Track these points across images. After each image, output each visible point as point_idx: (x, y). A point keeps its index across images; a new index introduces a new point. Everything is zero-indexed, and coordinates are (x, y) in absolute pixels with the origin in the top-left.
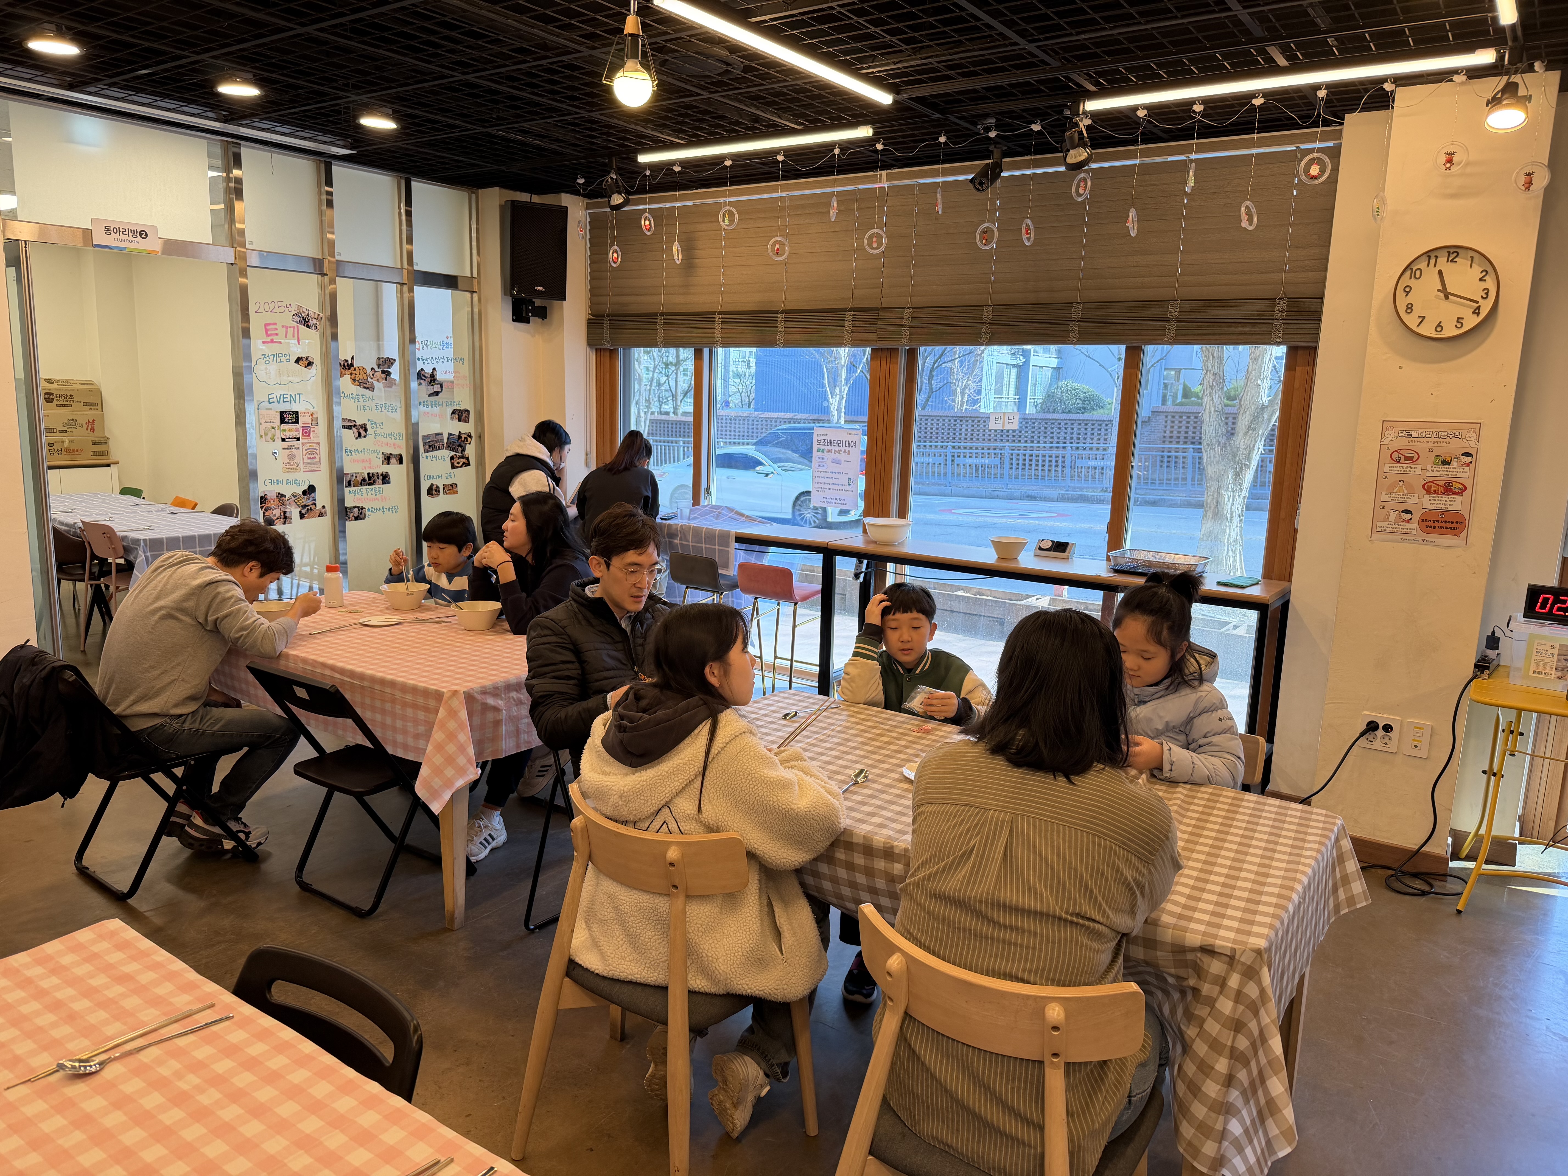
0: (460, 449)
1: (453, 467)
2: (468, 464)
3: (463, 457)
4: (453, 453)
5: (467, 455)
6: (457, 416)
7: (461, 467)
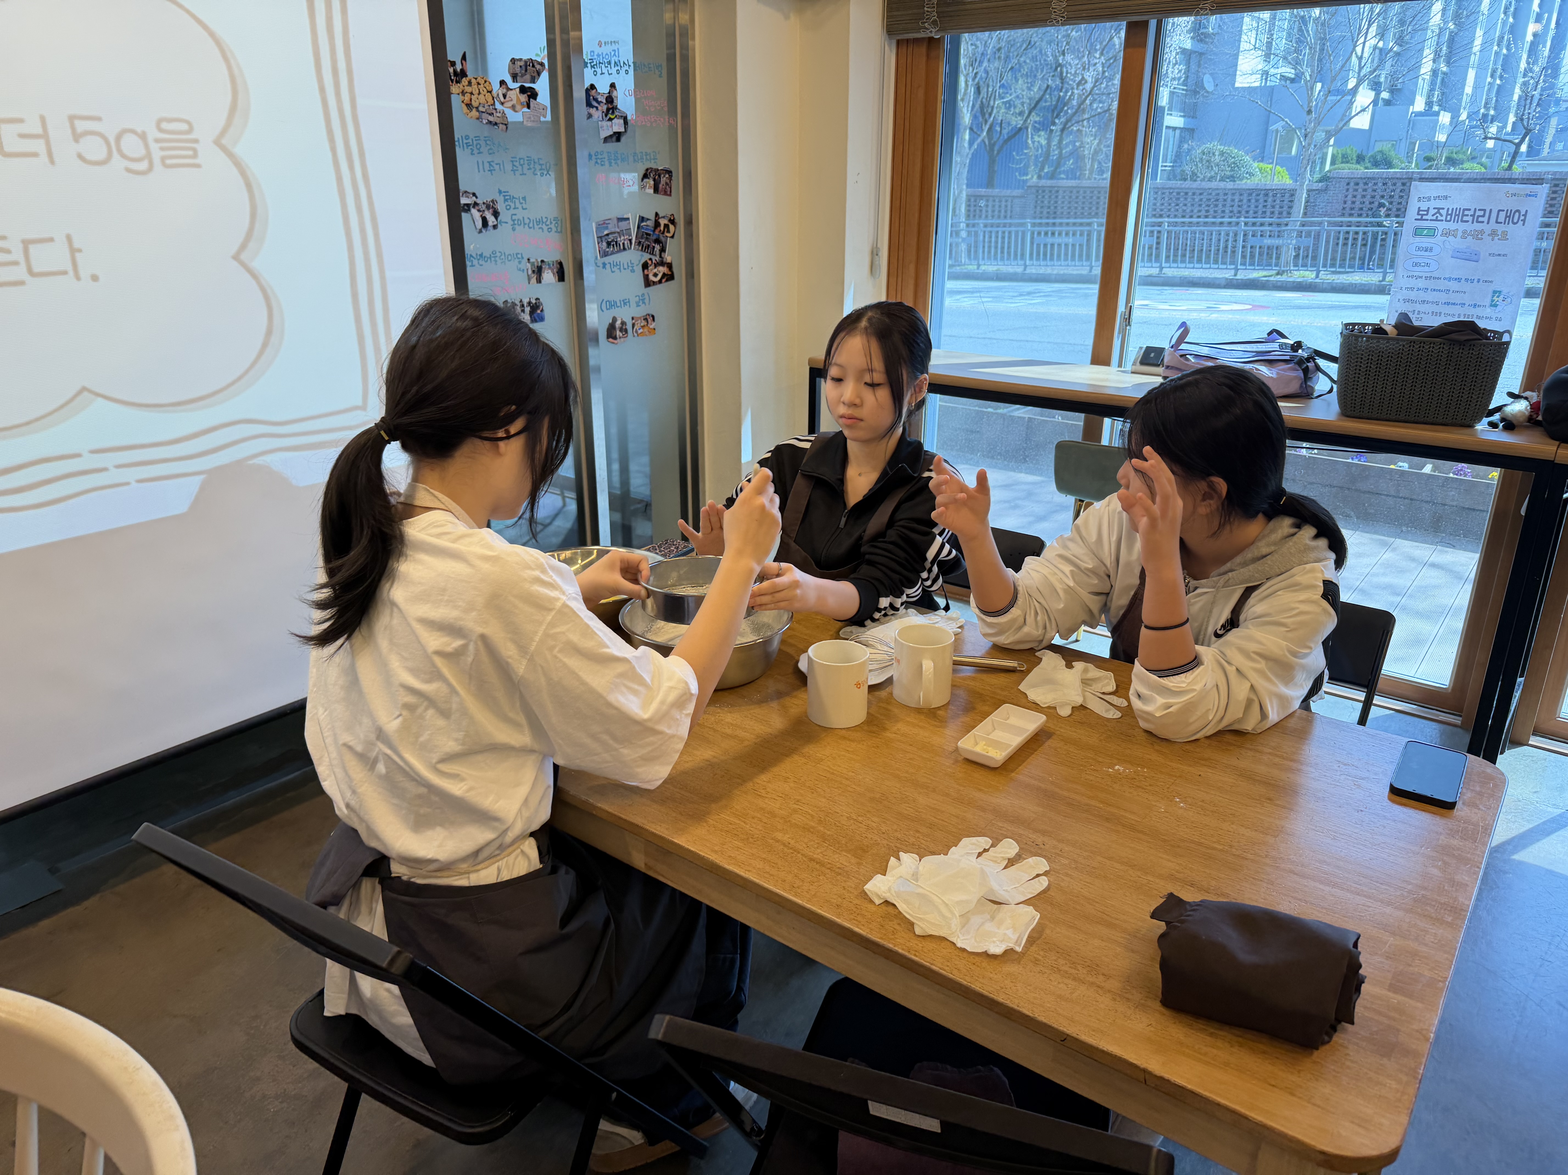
0: (657, 247)
3: (662, 263)
6: (652, 182)
7: (660, 282)
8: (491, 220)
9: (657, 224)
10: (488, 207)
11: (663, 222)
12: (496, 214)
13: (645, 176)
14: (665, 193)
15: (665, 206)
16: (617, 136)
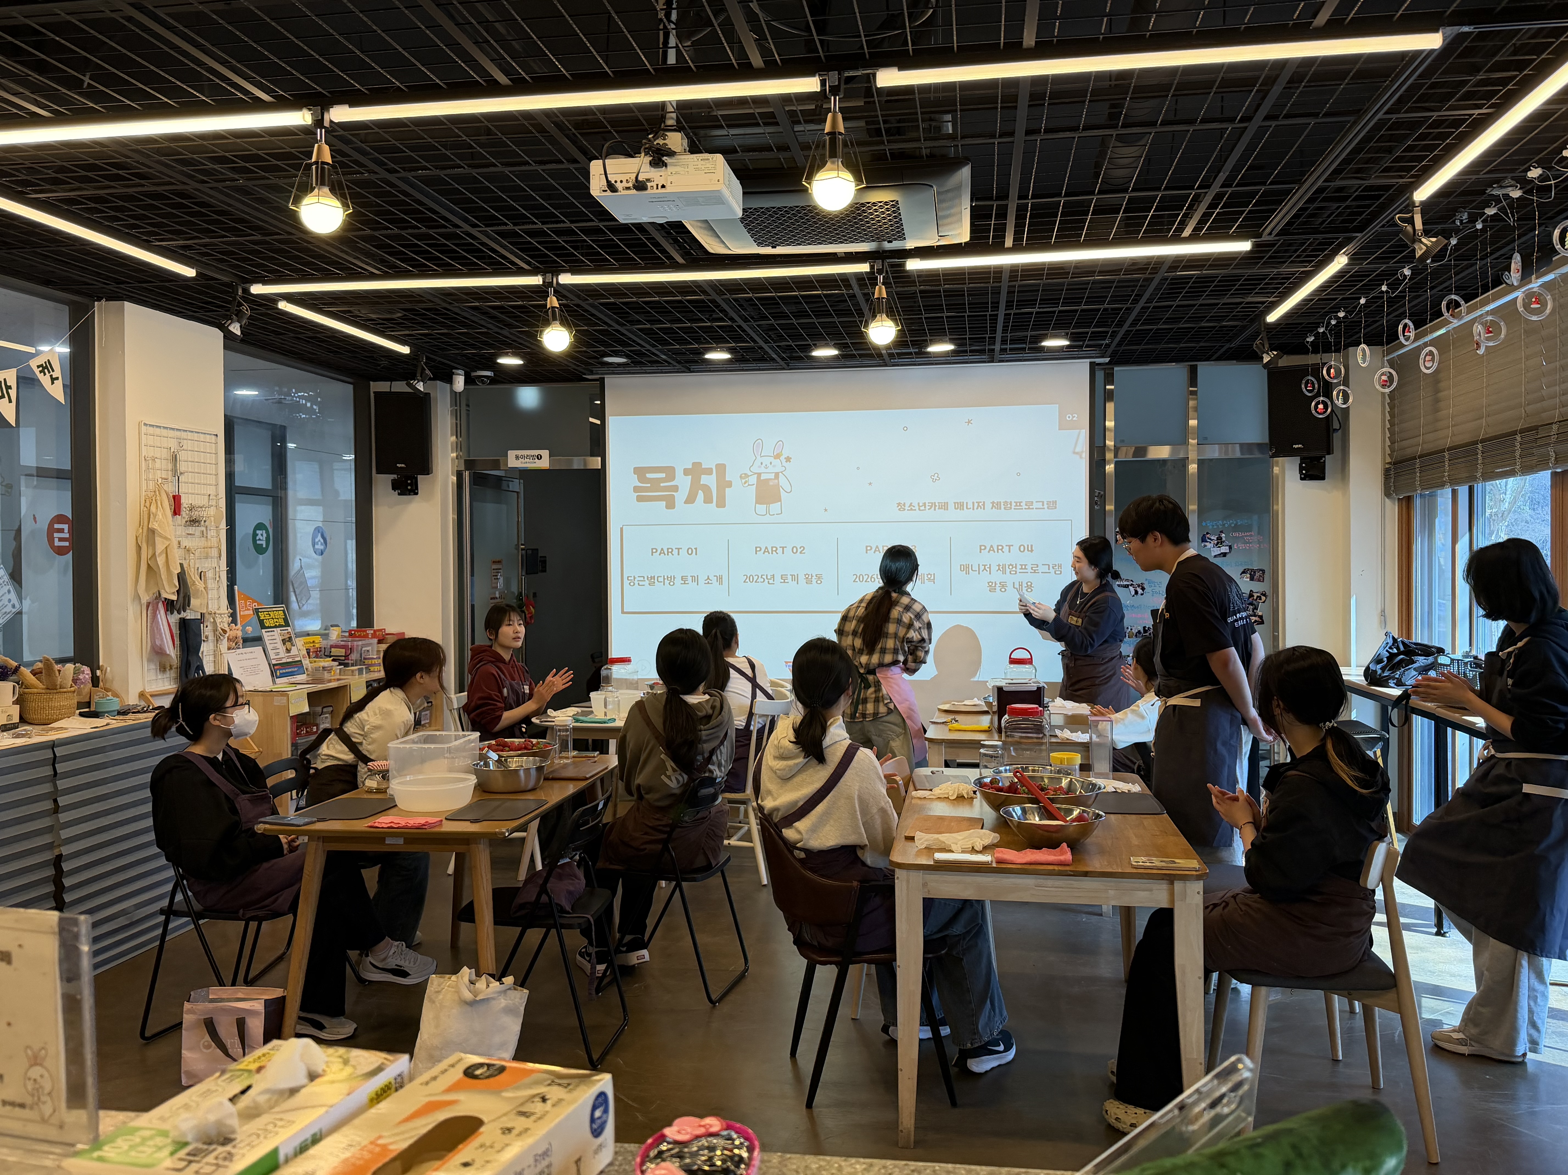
2: (1262, 623)
3: (1255, 616)
5: (1260, 614)
6: (1248, 575)
8: (1140, 591)
9: (1251, 595)
10: (1139, 586)
11: (1255, 595)
12: (1143, 589)
13: (1243, 572)
14: (1259, 581)
15: (1257, 587)
16: (1224, 554)
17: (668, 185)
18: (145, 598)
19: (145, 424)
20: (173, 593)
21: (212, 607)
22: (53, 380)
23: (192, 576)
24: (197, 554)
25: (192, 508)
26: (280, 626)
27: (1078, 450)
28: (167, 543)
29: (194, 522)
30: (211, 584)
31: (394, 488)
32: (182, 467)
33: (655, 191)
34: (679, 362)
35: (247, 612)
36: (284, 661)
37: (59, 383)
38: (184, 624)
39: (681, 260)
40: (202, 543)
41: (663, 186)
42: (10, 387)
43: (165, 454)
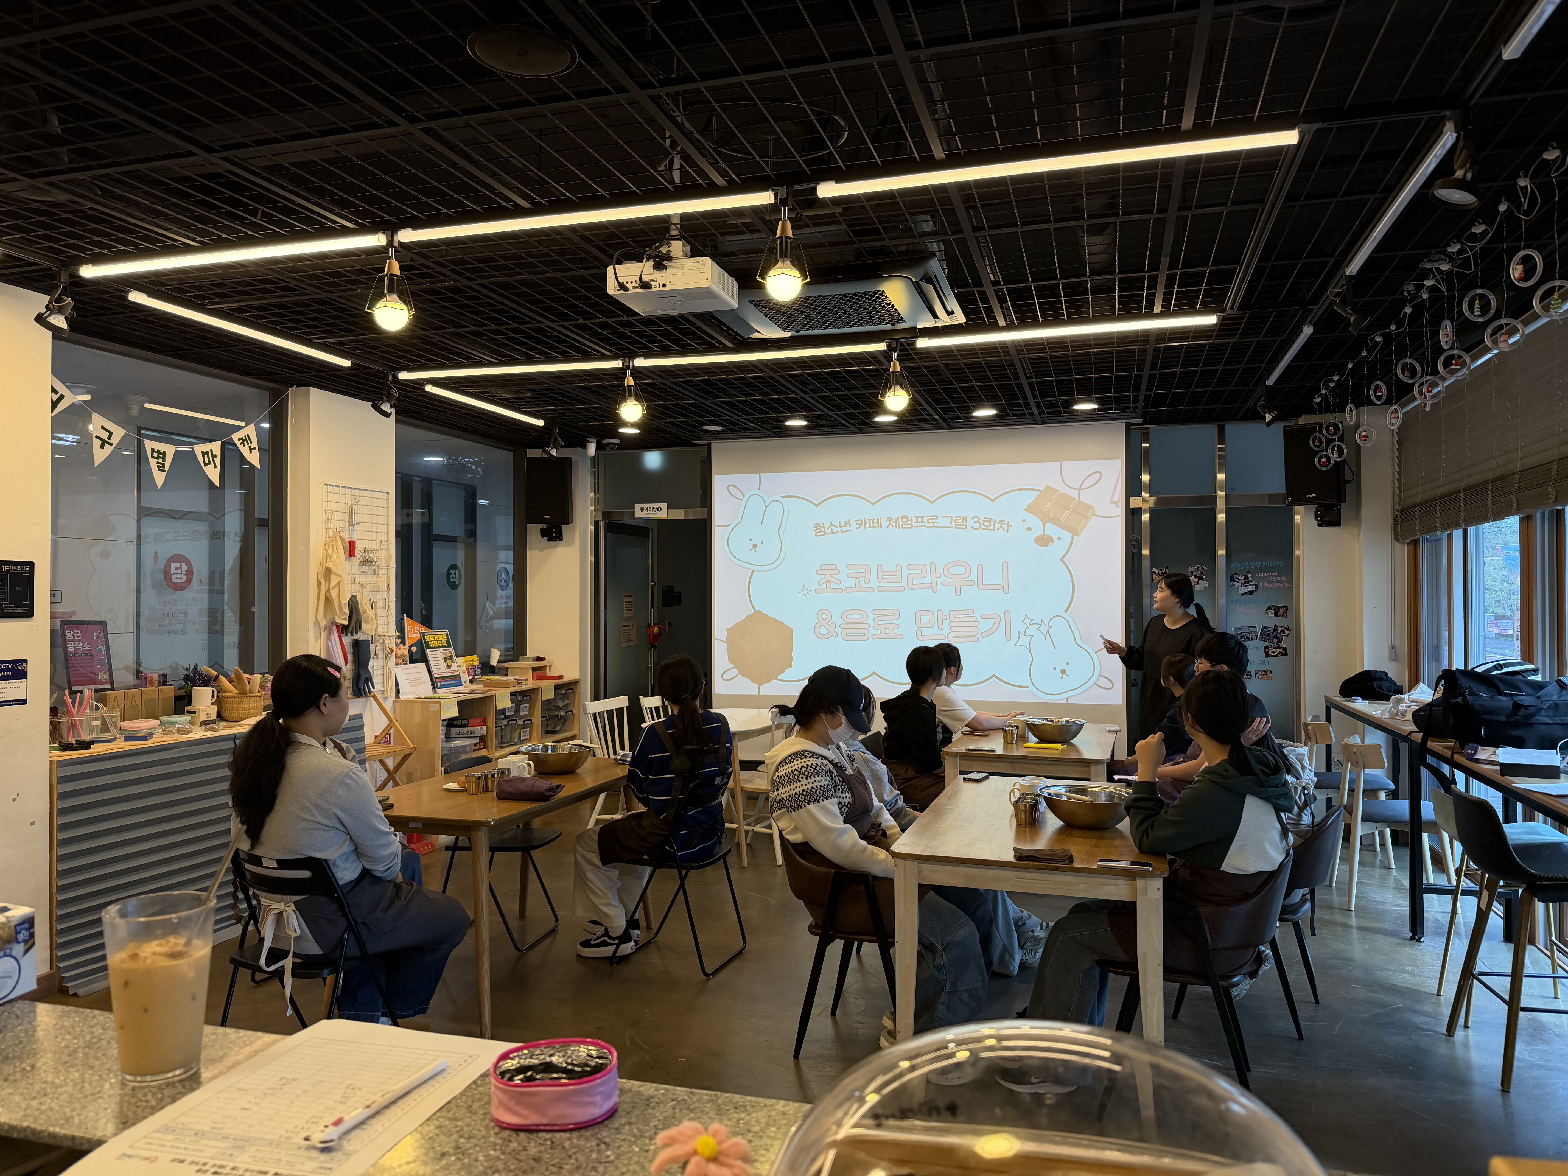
0: (1275, 640)
1: (1267, 655)
2: (1286, 654)
3: (1279, 647)
4: (1267, 644)
5: (1284, 646)
6: (1273, 612)
7: (1277, 655)
9: (1275, 630)
11: (1280, 629)
13: (1269, 608)
14: (1283, 616)
15: (1281, 622)
16: (1251, 593)
17: (667, 284)
18: (323, 623)
19: (326, 484)
20: (345, 619)
21: (381, 631)
22: (251, 450)
23: (364, 605)
24: (368, 588)
25: (365, 551)
26: (443, 647)
27: (1115, 499)
28: (339, 579)
29: (366, 562)
30: (381, 612)
31: (543, 535)
32: (357, 518)
33: (658, 289)
34: (767, 429)
35: (414, 635)
36: (445, 675)
37: (256, 452)
38: (356, 644)
39: (730, 345)
40: (375, 579)
41: (664, 285)
42: (215, 456)
43: (343, 508)
